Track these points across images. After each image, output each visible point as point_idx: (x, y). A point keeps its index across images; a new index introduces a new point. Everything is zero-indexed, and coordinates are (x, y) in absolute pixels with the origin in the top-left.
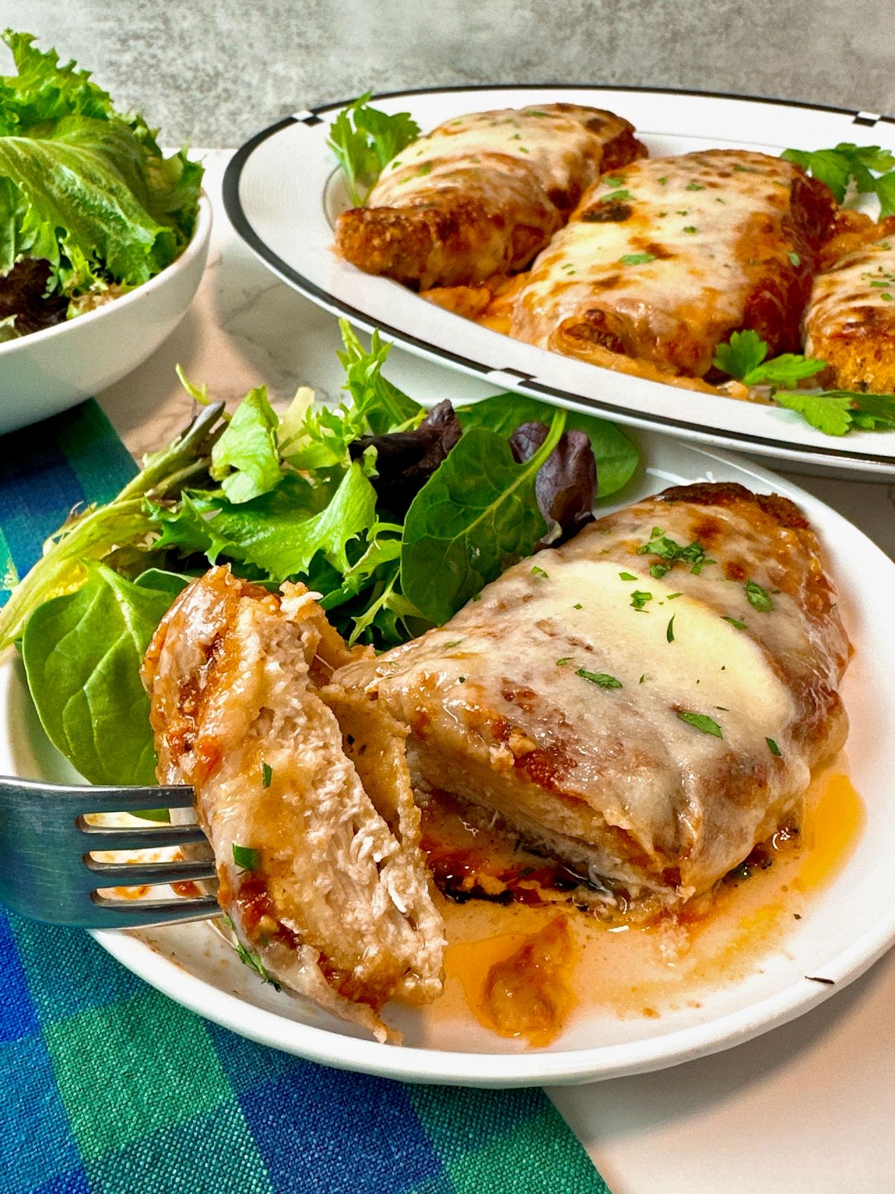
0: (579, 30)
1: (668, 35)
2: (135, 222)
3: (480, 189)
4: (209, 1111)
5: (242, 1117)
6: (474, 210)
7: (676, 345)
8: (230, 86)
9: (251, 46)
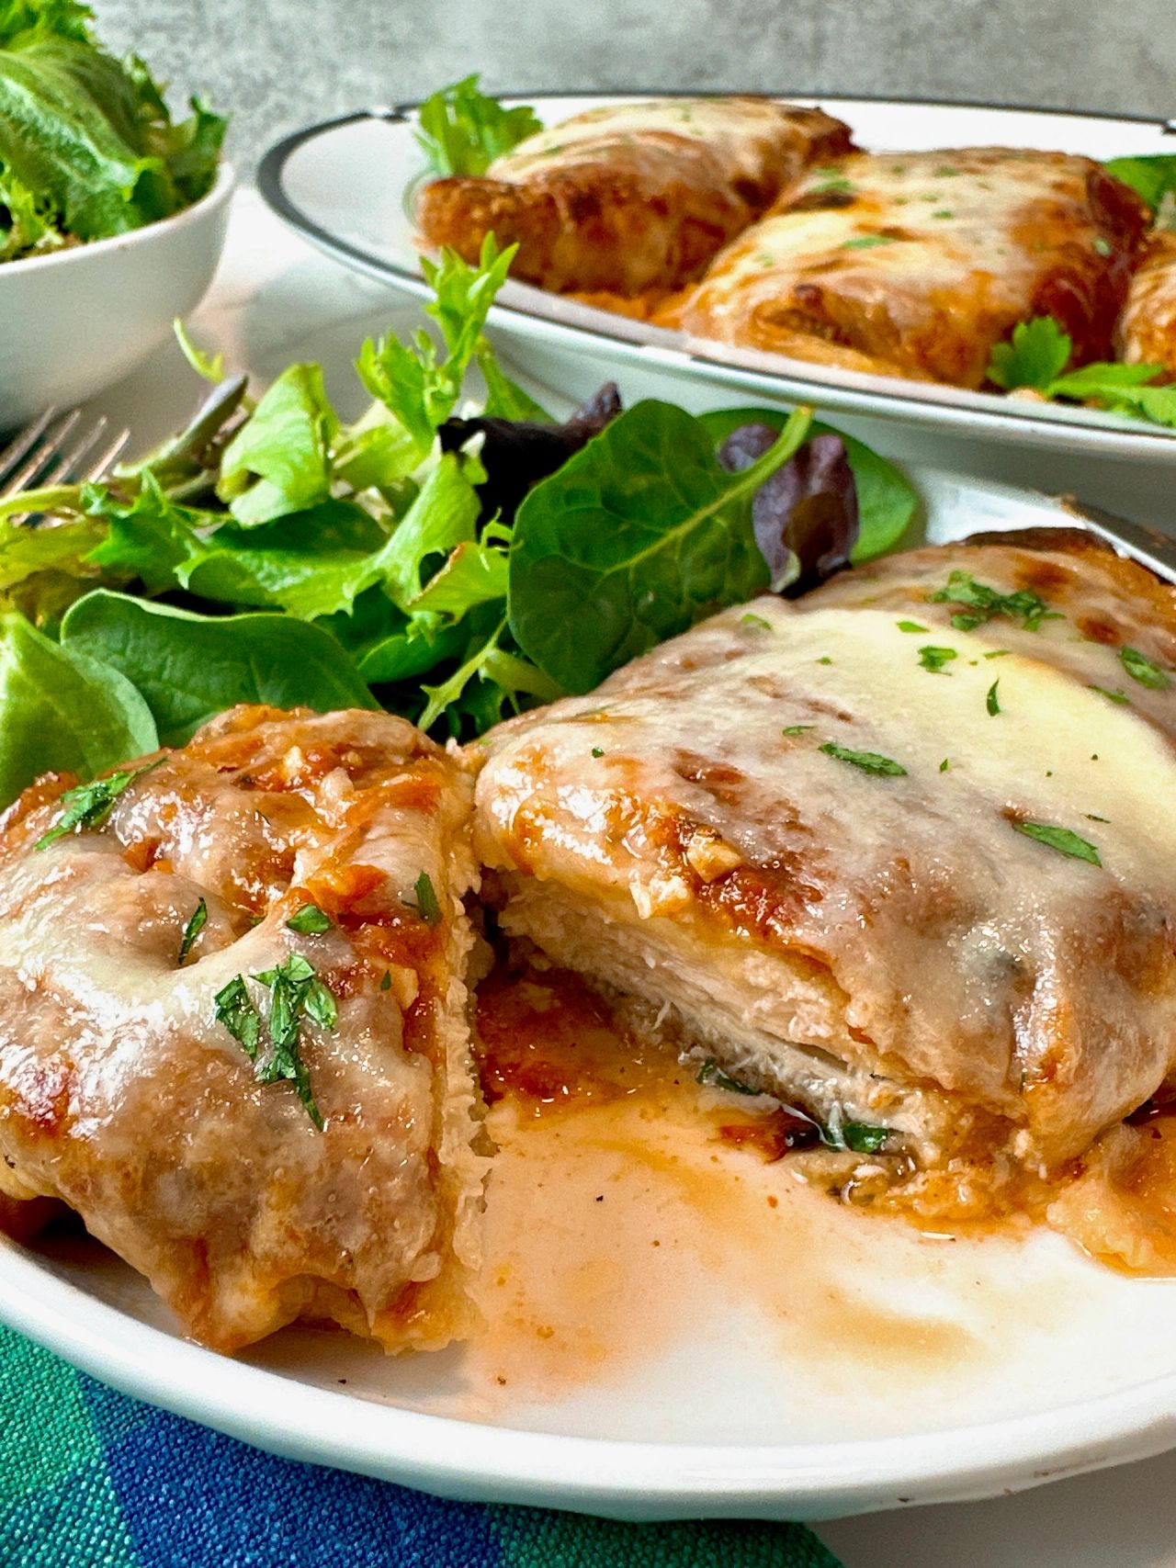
0: (773, 27)
1: (895, 37)
2: (110, 156)
3: (631, 163)
4: (51, 1487)
5: (112, 1495)
6: (625, 187)
7: (931, 345)
8: (284, 99)
9: (315, 42)
